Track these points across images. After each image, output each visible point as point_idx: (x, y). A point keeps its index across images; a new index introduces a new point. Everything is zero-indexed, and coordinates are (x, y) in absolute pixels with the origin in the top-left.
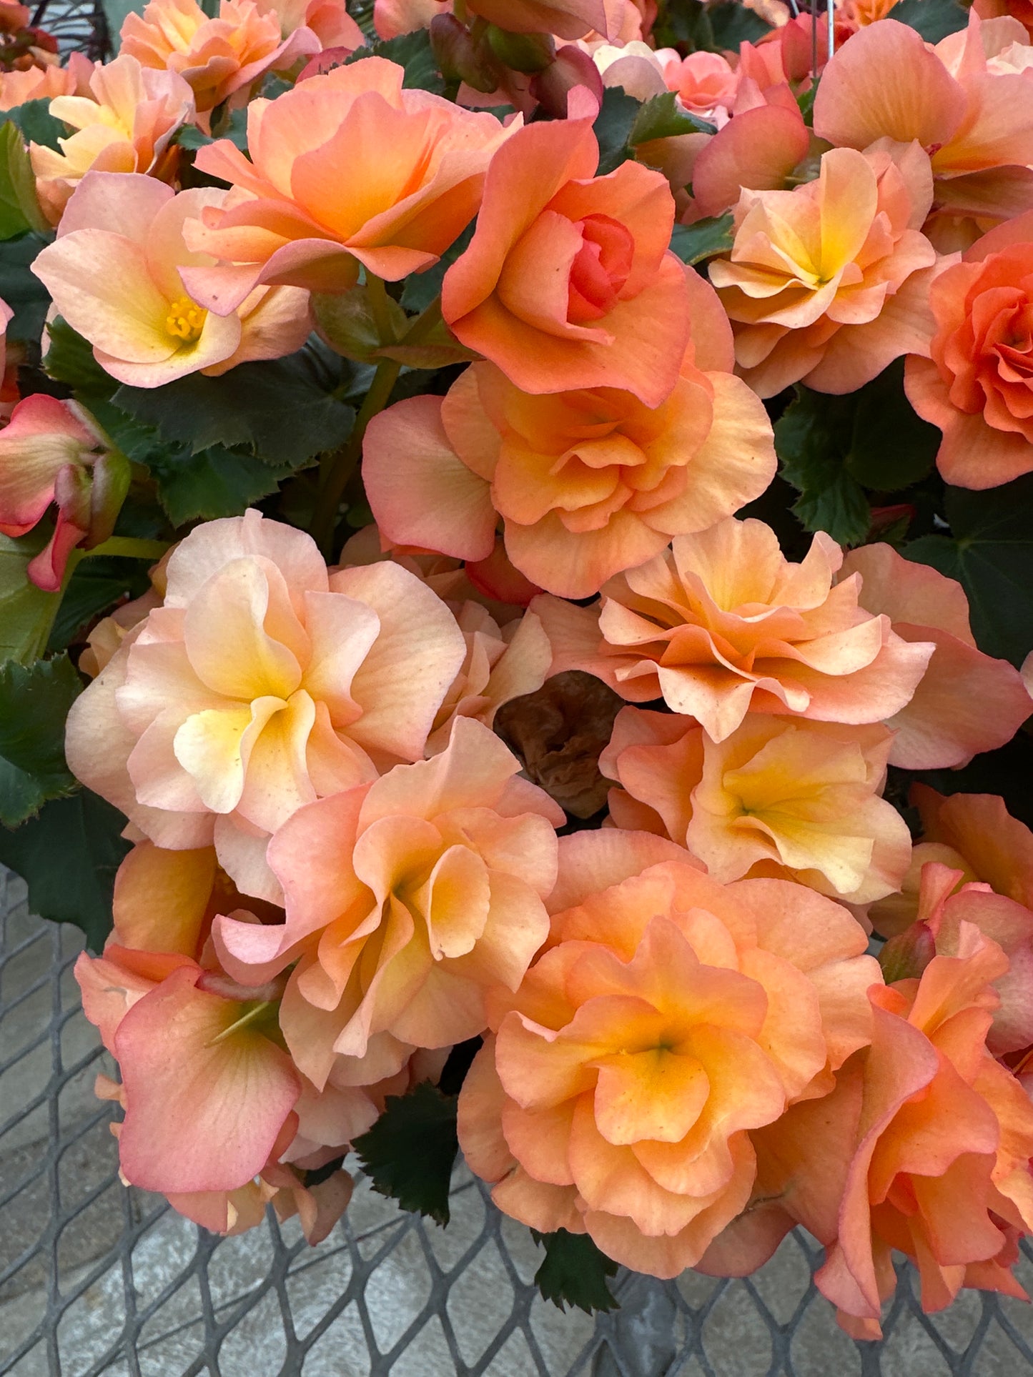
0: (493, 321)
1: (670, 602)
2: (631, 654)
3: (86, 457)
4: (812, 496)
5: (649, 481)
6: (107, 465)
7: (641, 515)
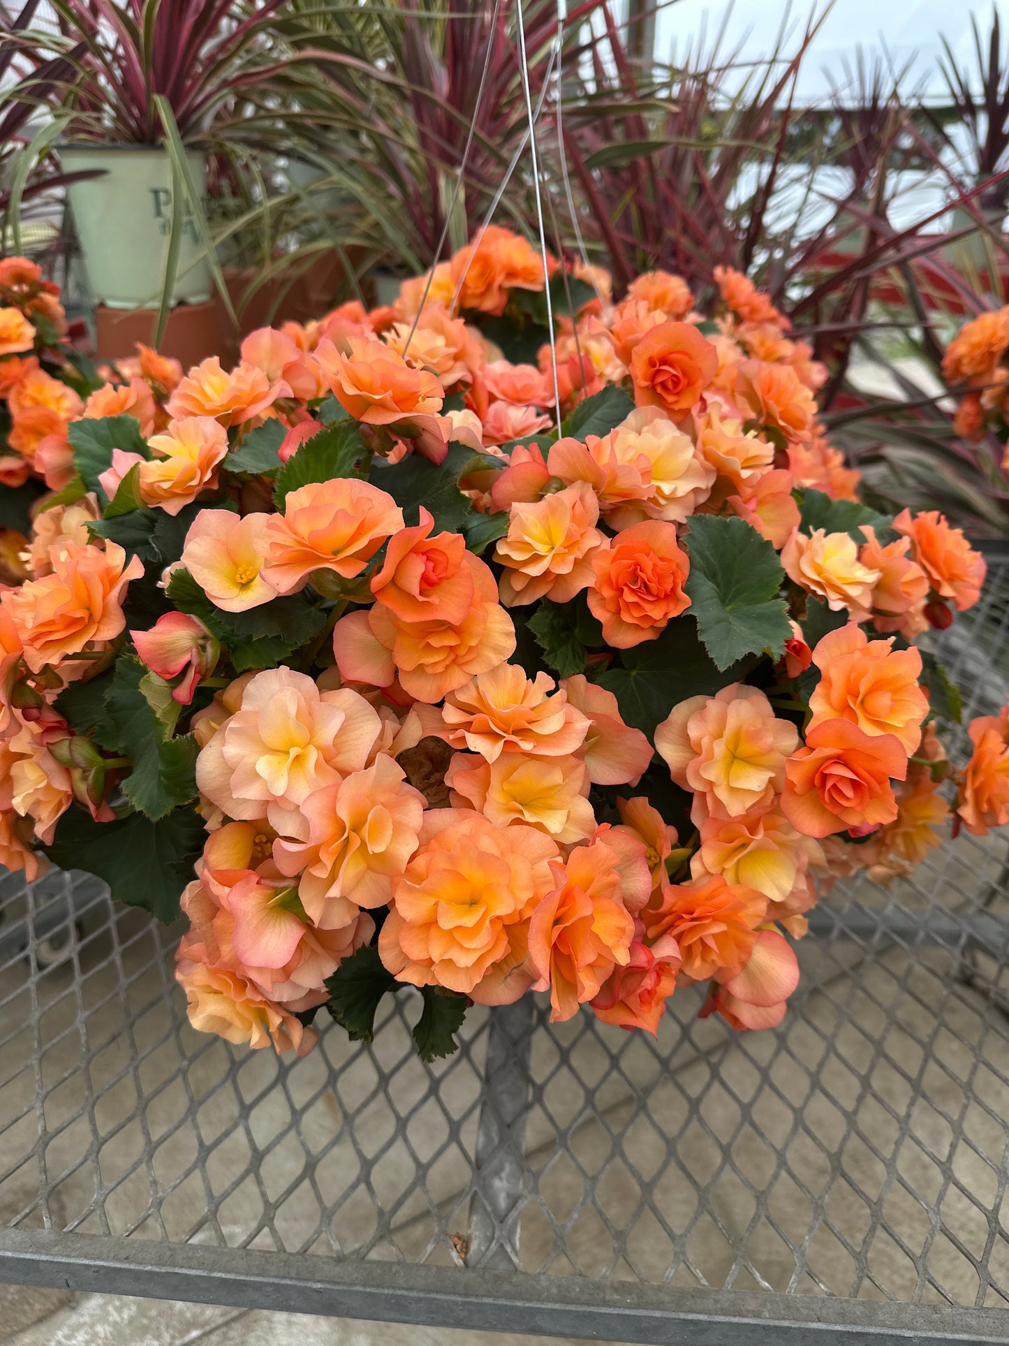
0: (392, 591)
1: (475, 704)
2: (454, 728)
3: (201, 642)
4: (553, 651)
5: (462, 651)
6: (212, 646)
7: (460, 665)
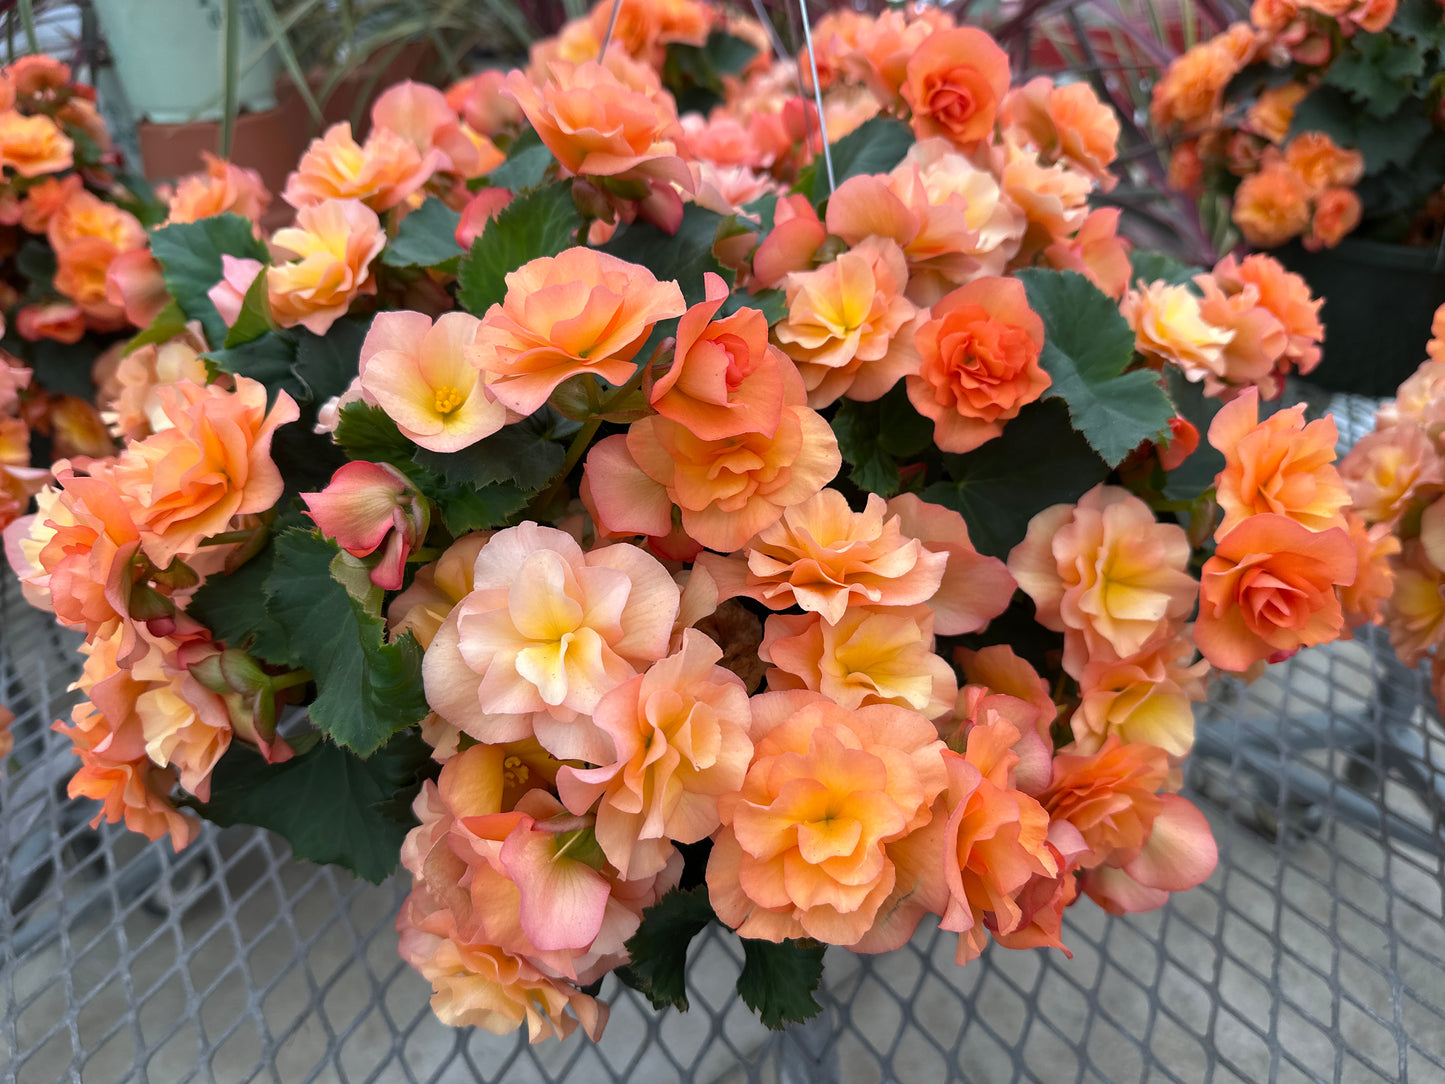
1: (784, 545)
2: (770, 582)
3: (401, 499)
4: (861, 467)
5: (769, 476)
7: (764, 496)
